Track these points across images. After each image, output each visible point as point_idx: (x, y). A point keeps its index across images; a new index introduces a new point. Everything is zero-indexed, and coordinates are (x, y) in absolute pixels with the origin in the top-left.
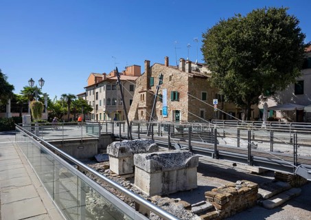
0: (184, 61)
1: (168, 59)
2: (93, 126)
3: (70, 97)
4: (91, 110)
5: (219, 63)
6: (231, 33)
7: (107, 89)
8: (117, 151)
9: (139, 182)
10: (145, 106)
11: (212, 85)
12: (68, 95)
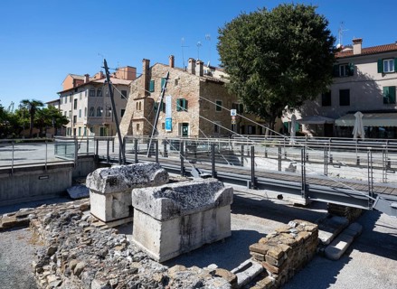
0: (194, 61)
1: (173, 58)
2: (65, 145)
3: (34, 104)
4: (67, 122)
5: (239, 64)
6: (254, 28)
7: (90, 95)
8: (104, 184)
9: (141, 235)
10: (142, 117)
11: (229, 91)
12: (31, 101)
